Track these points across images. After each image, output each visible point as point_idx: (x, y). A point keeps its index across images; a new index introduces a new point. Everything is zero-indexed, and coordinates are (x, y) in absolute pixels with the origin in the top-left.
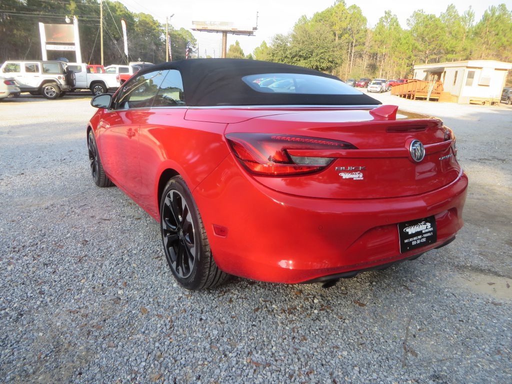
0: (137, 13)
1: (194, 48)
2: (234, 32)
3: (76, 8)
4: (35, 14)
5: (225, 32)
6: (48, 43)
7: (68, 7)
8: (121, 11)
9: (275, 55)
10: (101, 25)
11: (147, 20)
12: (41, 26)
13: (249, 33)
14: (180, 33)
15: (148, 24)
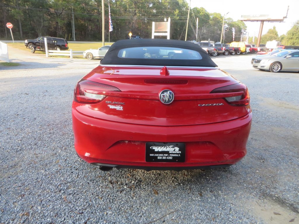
0: (212, 13)
1: (245, 31)
2: (269, 21)
3: (178, 12)
4: (158, 18)
5: (263, 21)
6: (155, 32)
7: (175, 13)
8: (203, 13)
9: (294, 35)
10: (188, 21)
11: (217, 17)
12: (153, 23)
13: (281, 21)
14: (236, 23)
15: (217, 18)
